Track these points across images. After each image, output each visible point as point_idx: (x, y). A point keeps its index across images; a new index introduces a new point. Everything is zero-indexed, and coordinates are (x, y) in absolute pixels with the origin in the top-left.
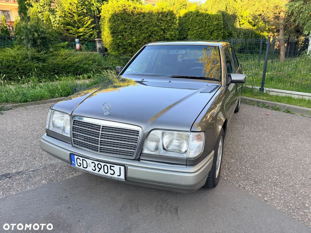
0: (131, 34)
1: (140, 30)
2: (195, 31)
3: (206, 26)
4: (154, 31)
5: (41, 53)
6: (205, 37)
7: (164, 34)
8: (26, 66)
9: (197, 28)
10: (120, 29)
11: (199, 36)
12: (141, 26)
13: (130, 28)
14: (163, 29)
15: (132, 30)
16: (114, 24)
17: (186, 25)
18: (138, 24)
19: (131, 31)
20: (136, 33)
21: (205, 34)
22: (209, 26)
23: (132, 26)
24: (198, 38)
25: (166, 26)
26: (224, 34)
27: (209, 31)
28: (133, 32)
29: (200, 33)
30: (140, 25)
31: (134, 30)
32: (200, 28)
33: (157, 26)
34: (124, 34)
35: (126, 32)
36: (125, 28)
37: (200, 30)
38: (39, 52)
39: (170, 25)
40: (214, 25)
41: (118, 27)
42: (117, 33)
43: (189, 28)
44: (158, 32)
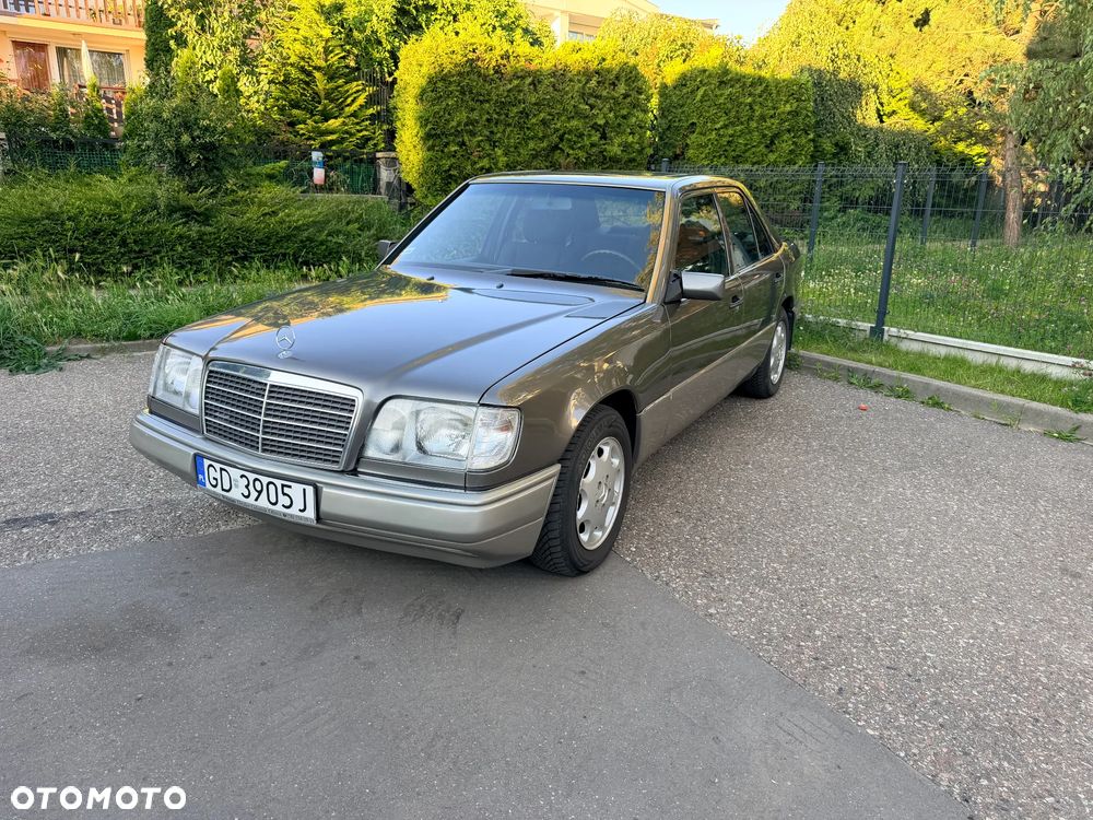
0: (489, 139)
1: (522, 128)
2: (713, 135)
3: (751, 118)
4: (570, 132)
5: (197, 195)
6: (747, 154)
7: (603, 142)
8: (148, 233)
9: (718, 126)
10: (454, 124)
11: (726, 150)
12: (525, 114)
13: (488, 120)
14: (600, 126)
15: (495, 130)
16: (436, 108)
17: (683, 112)
18: (515, 110)
19: (492, 132)
20: (508, 138)
21: (746, 144)
22: (763, 118)
23: (496, 116)
24: (723, 159)
25: (611, 115)
26: (815, 147)
27: (764, 136)
28: (499, 135)
29: (729, 142)
30: (521, 113)
31: (501, 128)
32: (733, 124)
33: (578, 114)
34: (466, 138)
35: (473, 134)
36: (470, 122)
37: (730, 131)
38: (192, 189)
39: (624, 112)
40: (783, 116)
41: (447, 116)
42: (443, 137)
43: (693, 124)
44: (581, 136)
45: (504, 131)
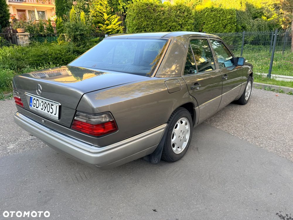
0: (152, 29)
1: (160, 26)
2: (210, 25)
3: (220, 20)
4: (173, 26)
5: (80, 47)
6: (219, 30)
7: (181, 28)
8: (69, 58)
9: (211, 23)
10: (143, 25)
11: (213, 29)
12: (161, 22)
13: (152, 24)
14: (180, 24)
15: (153, 26)
16: (139, 21)
17: (201, 19)
18: (159, 21)
19: (153, 27)
20: (157, 28)
21: (218, 27)
22: (223, 20)
23: (154, 23)
24: (212, 32)
25: (183, 21)
26: (237, 27)
27: (223, 25)
28: (155, 28)
29: (214, 27)
30: (160, 21)
31: (155, 26)
32: (215, 22)
33: (175, 21)
34: (146, 29)
35: (148, 28)
36: (147, 25)
37: (214, 24)
38: (78, 46)
39: (187, 20)
40: (228, 19)
41: (141, 23)
42: (140, 29)
43: (204, 22)
44: (176, 27)
45: (156, 27)
